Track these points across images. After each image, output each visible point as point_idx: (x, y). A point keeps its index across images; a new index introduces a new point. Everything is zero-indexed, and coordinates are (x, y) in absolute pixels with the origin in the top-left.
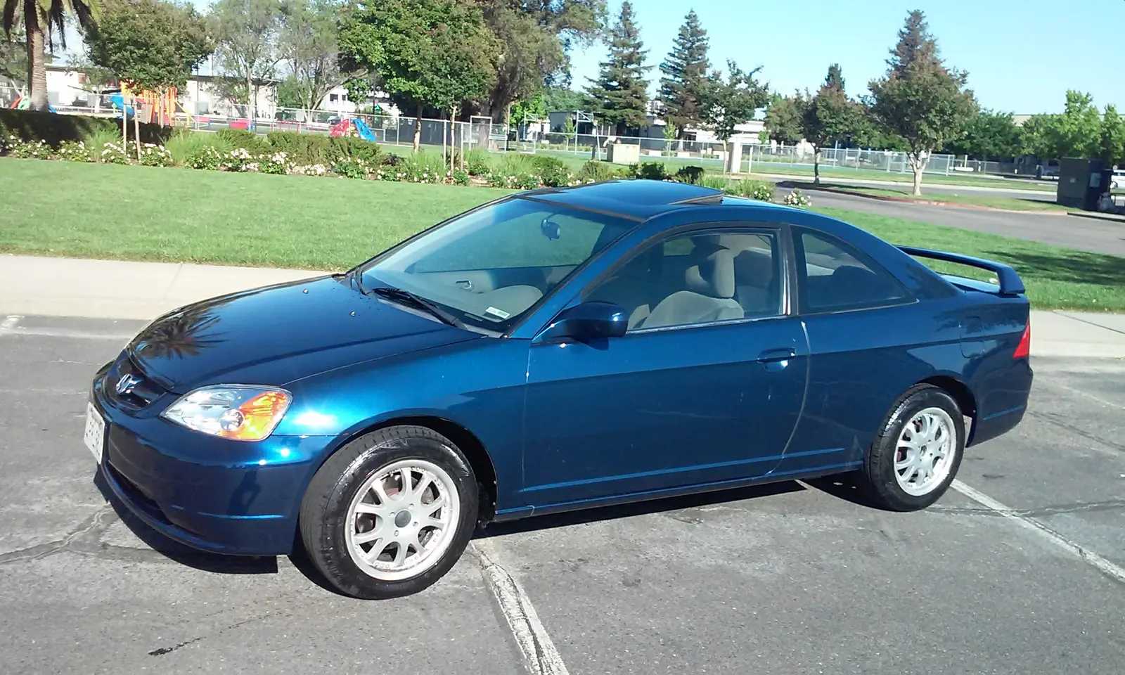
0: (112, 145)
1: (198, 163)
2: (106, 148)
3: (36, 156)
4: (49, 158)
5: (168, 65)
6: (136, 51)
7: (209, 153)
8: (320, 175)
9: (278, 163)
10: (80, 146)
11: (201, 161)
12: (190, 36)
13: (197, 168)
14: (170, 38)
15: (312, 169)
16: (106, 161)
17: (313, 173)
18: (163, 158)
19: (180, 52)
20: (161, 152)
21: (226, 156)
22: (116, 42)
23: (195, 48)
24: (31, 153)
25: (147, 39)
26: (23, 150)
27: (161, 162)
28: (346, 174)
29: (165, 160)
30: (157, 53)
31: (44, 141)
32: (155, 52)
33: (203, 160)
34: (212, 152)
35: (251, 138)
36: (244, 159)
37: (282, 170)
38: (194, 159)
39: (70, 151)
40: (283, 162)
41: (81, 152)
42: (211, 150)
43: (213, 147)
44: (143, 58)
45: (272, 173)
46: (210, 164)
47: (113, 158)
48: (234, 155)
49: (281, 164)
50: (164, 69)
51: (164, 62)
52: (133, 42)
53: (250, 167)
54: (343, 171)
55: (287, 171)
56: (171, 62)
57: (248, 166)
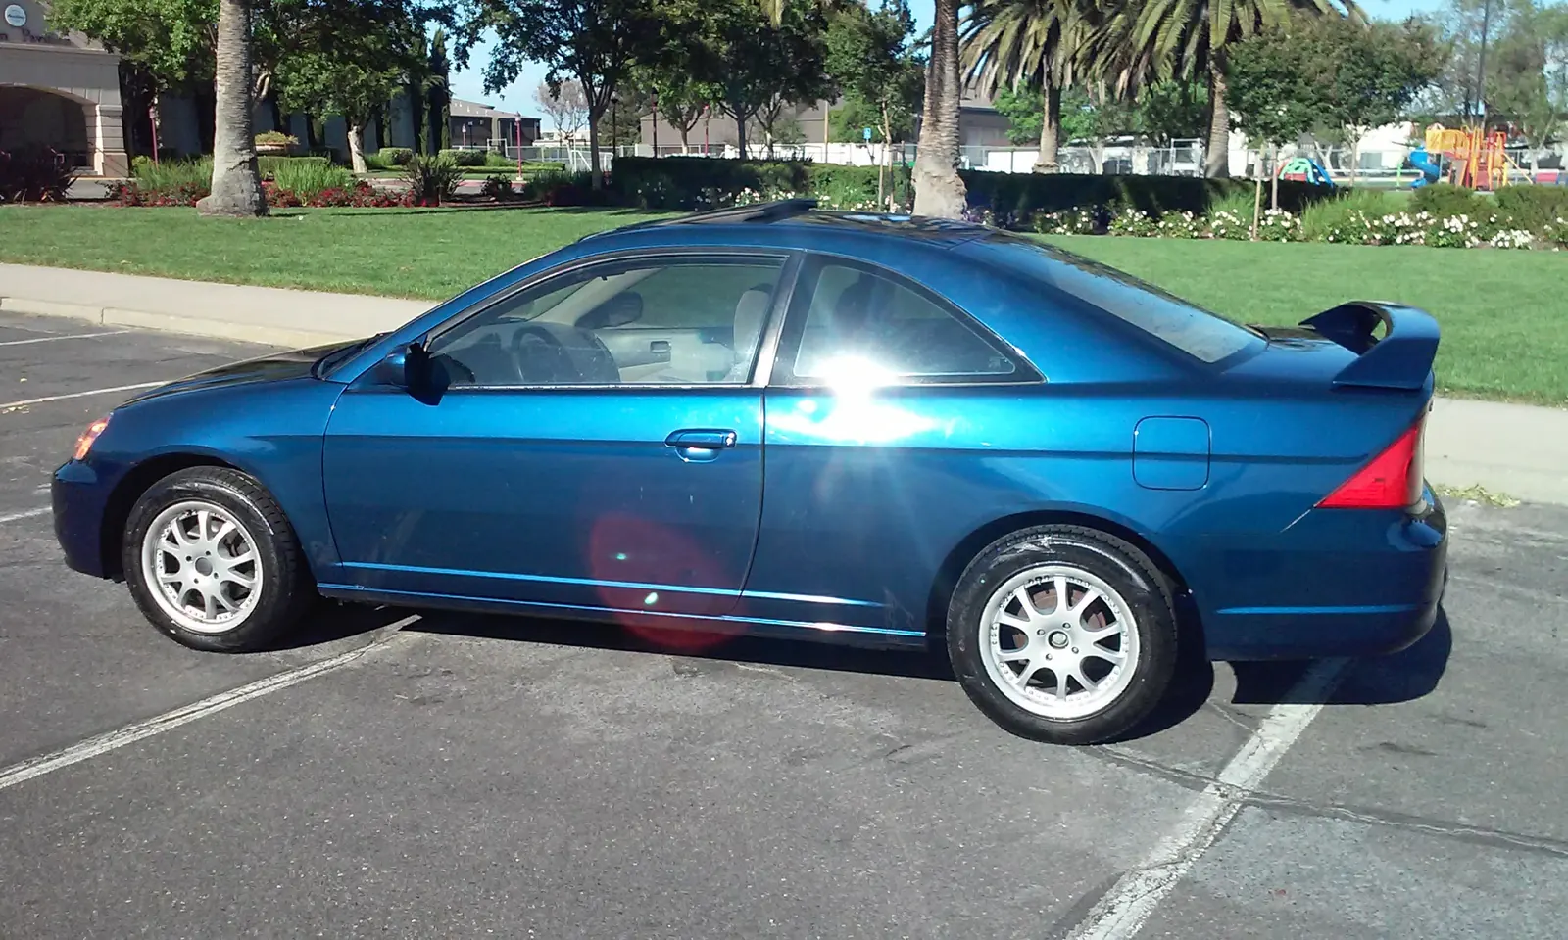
0: (1225, 215)
1: (1335, 235)
2: (1219, 218)
3: (1132, 233)
4: (1147, 234)
5: (1320, 100)
6: (1277, 85)
7: (1353, 220)
8: (1519, 247)
9: (1453, 230)
10: (1186, 217)
11: (1338, 232)
12: (1396, 57)
13: (1333, 242)
15: (1508, 238)
16: (1215, 237)
17: (1507, 244)
18: (1288, 229)
19: (1381, 80)
21: (1376, 223)
22: (1250, 76)
23: (1400, 73)
24: (1126, 230)
25: (1292, 67)
26: (1117, 226)
27: (1284, 235)
28: (1565, 244)
29: (1290, 232)
30: (1307, 84)
31: (1145, 213)
32: (1303, 84)
33: (1342, 231)
34: (1359, 219)
35: (1466, 197)
36: (1402, 227)
37: (1459, 241)
38: (1330, 229)
39: (1171, 225)
40: (1461, 230)
41: (1185, 225)
42: (1357, 216)
43: (1360, 212)
44: (1287, 94)
45: (1443, 245)
46: (1352, 236)
47: (1223, 231)
48: (1387, 222)
49: (1457, 232)
50: (1314, 107)
51: (1315, 97)
52: (1272, 74)
53: (1412, 239)
54: (1561, 240)
55: (1467, 243)
56: (1324, 95)
57: (1407, 237)
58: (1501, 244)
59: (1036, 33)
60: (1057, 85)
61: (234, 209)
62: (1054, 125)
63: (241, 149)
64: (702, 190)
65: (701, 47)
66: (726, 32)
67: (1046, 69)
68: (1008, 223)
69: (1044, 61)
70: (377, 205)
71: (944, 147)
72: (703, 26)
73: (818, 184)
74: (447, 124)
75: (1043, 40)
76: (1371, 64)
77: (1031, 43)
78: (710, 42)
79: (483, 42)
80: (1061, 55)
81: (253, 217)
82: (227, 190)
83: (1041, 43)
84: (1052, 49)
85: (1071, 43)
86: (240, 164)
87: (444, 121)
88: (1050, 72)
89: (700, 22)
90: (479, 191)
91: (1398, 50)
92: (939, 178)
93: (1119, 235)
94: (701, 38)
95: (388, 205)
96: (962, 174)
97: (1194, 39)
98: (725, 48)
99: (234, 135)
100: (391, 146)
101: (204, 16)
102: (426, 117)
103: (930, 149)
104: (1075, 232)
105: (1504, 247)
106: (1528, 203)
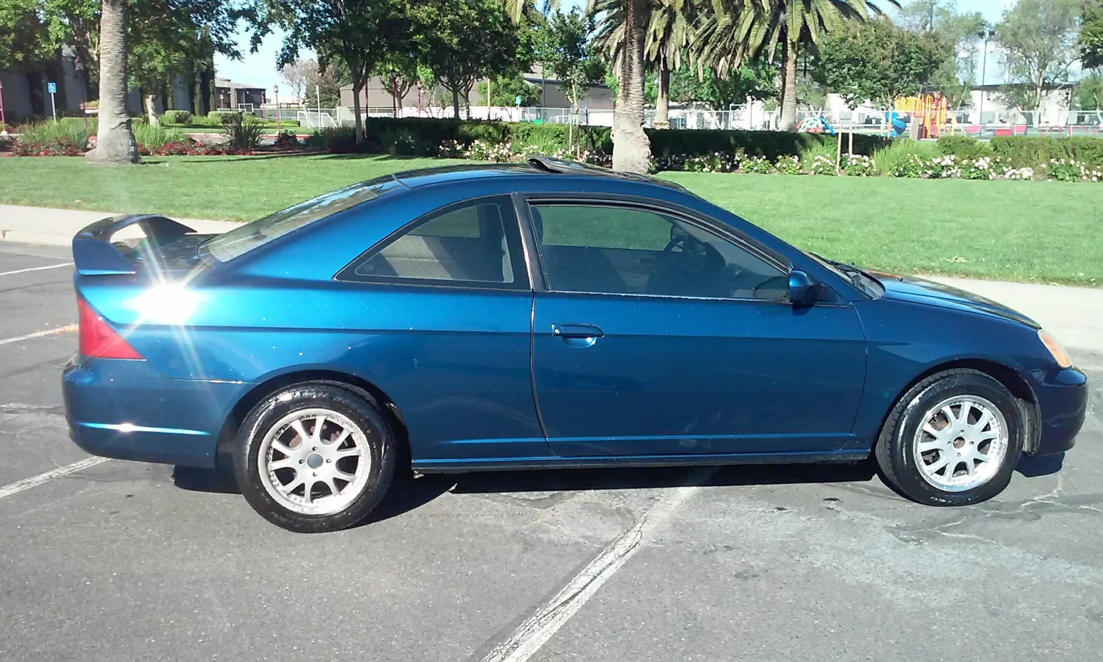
0: (820, 158)
1: (899, 172)
2: (817, 161)
3: (757, 171)
4: (767, 172)
5: (882, 79)
6: (853, 68)
7: (911, 161)
8: (1026, 179)
9: (981, 168)
10: (794, 160)
11: (902, 169)
12: (920, 49)
13: (899, 176)
14: (886, 53)
15: (1018, 172)
16: (815, 173)
17: (1018, 177)
18: (866, 168)
19: (909, 64)
20: (865, 161)
21: (928, 163)
22: (835, 62)
23: (923, 59)
24: (752, 169)
25: (864, 56)
26: (746, 167)
27: (864, 171)
28: (1056, 176)
29: (868, 169)
30: (873, 68)
31: (764, 157)
32: (870, 68)
33: (904, 168)
34: (915, 161)
35: (972, 144)
36: (946, 166)
37: (984, 175)
38: (896, 167)
39: (784, 165)
40: (986, 167)
42: (914, 158)
43: (916, 155)
44: (859, 75)
45: (974, 178)
46: (911, 172)
47: (821, 169)
48: (936, 162)
49: (984, 169)
50: (879, 83)
51: (879, 76)
52: (850, 60)
53: (952, 173)
54: (1054, 174)
55: (990, 176)
56: (886, 75)
57: (949, 173)
58: (1013, 177)
59: (655, 32)
60: (670, 67)
61: (116, 158)
62: (665, 95)
63: (120, 114)
64: (443, 142)
65: (439, 39)
66: (455, 28)
67: (662, 56)
68: (669, 165)
69: (661, 50)
70: (207, 154)
71: (635, 112)
72: (439, 25)
73: (521, 137)
74: (213, 93)
75: (660, 36)
76: (903, 53)
77: (652, 37)
78: (445, 36)
79: (273, 33)
80: (672, 46)
81: (130, 164)
82: (110, 145)
83: (659, 38)
84: (666, 42)
85: (680, 38)
86: (120, 125)
87: (211, 90)
88: (665, 58)
89: (438, 21)
90: (273, 143)
91: (921, 44)
92: (631, 133)
93: (748, 172)
94: (439, 33)
95: (215, 154)
96: (646, 130)
97: (776, 35)
98: (455, 40)
99: (115, 103)
100: (173, 109)
101: (77, 12)
102: (198, 88)
103: (624, 112)
104: (717, 171)
105: (1015, 179)
106: (1013, 148)
